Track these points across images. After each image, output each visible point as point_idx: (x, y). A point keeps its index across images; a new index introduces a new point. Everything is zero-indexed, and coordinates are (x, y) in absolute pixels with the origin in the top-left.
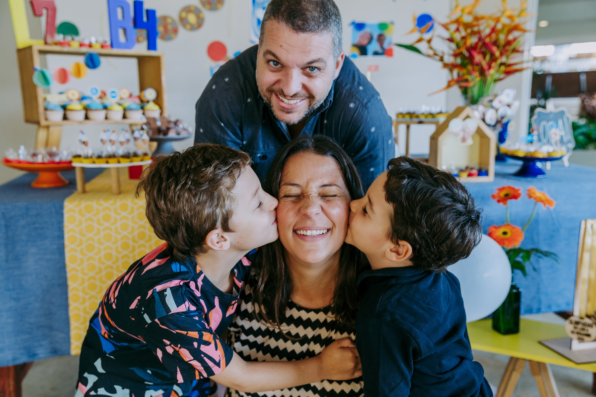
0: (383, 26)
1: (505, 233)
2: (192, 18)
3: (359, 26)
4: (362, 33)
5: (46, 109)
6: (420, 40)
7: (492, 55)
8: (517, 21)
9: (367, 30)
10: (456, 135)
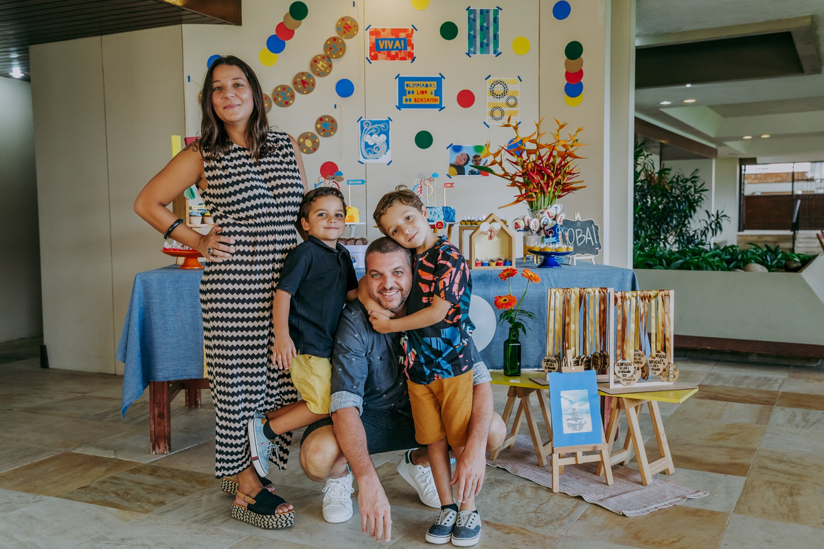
0: (478, 148)
1: (505, 300)
2: (308, 143)
3: (457, 149)
4: (459, 154)
5: (190, 216)
6: (493, 163)
7: (549, 176)
8: (571, 149)
9: (464, 151)
10: (485, 234)
